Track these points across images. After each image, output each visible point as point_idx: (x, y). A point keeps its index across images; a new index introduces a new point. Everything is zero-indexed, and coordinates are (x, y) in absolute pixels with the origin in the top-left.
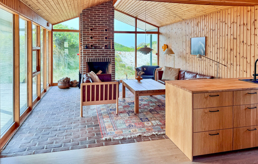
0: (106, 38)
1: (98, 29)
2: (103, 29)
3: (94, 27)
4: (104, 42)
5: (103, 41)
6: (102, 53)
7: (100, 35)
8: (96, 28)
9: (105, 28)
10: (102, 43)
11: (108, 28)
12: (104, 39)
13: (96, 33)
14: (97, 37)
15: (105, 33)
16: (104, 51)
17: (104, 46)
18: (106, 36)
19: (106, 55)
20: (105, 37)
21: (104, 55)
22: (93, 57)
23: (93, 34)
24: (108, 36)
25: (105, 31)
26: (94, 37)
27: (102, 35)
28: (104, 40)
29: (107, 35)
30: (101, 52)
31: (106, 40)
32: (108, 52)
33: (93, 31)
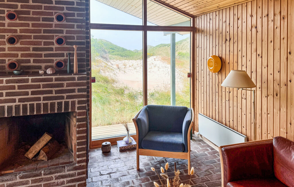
0: (60, 41)
1: (34, 13)
2: (51, 14)
3: (19, 9)
4: (54, 52)
5: (52, 49)
6: (44, 86)
7: (39, 31)
8: (28, 13)
9: (55, 13)
10: (46, 55)
11: (65, 11)
12: (52, 44)
13: (28, 25)
14: (30, 37)
15: (56, 26)
16: (51, 80)
17: (54, 64)
18: (60, 35)
19: (57, 92)
20: (55, 38)
21: (51, 92)
22: (14, 101)
23: (18, 29)
24: (65, 34)
25: (56, 22)
26: (20, 37)
27: (45, 31)
28: (54, 47)
29: (62, 32)
30: (41, 83)
31: (58, 46)
32: (65, 83)
33: (18, 21)
